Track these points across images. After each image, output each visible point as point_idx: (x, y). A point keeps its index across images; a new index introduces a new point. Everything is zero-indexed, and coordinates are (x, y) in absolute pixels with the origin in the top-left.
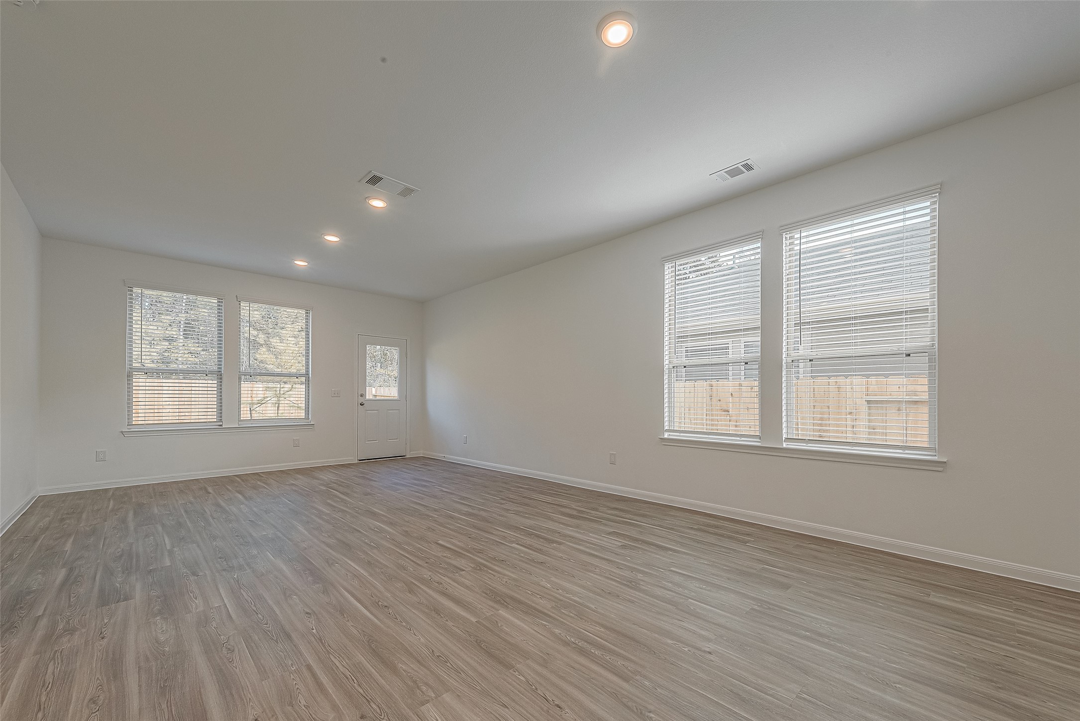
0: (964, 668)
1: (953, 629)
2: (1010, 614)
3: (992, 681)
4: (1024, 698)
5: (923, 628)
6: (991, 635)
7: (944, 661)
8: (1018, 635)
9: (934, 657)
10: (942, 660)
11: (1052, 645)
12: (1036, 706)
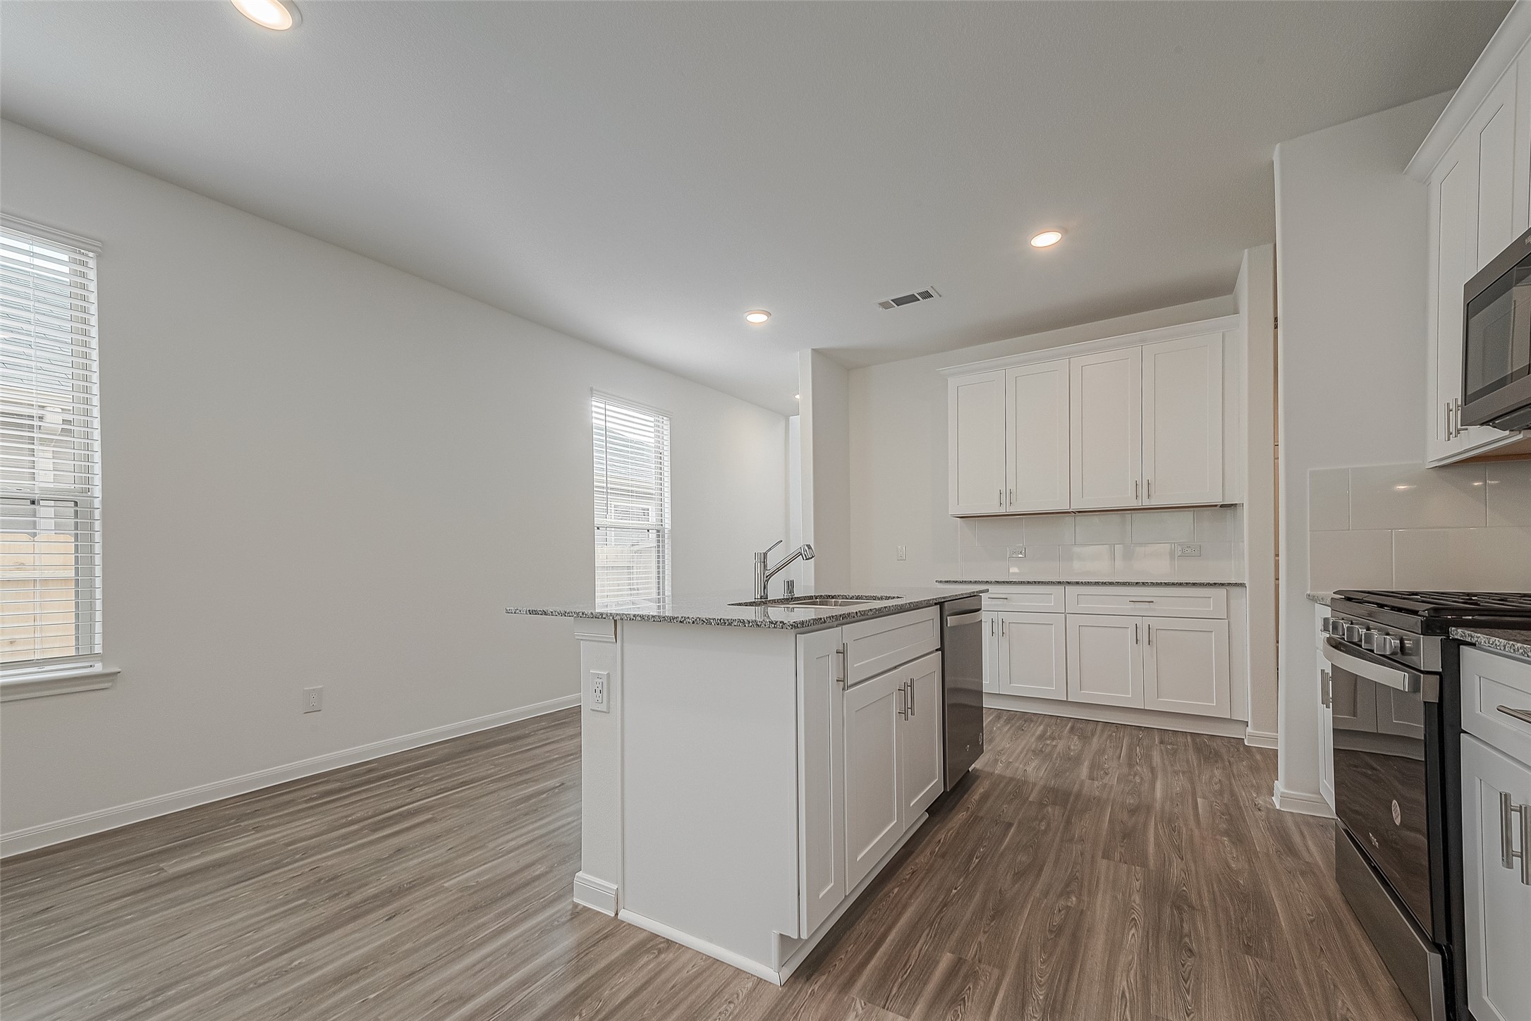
0: (305, 903)
1: (242, 882)
2: (254, 837)
3: (336, 895)
4: (367, 887)
5: (218, 902)
6: (276, 863)
7: (286, 911)
8: (290, 848)
9: (274, 916)
10: (283, 912)
11: (318, 838)
12: (381, 886)
